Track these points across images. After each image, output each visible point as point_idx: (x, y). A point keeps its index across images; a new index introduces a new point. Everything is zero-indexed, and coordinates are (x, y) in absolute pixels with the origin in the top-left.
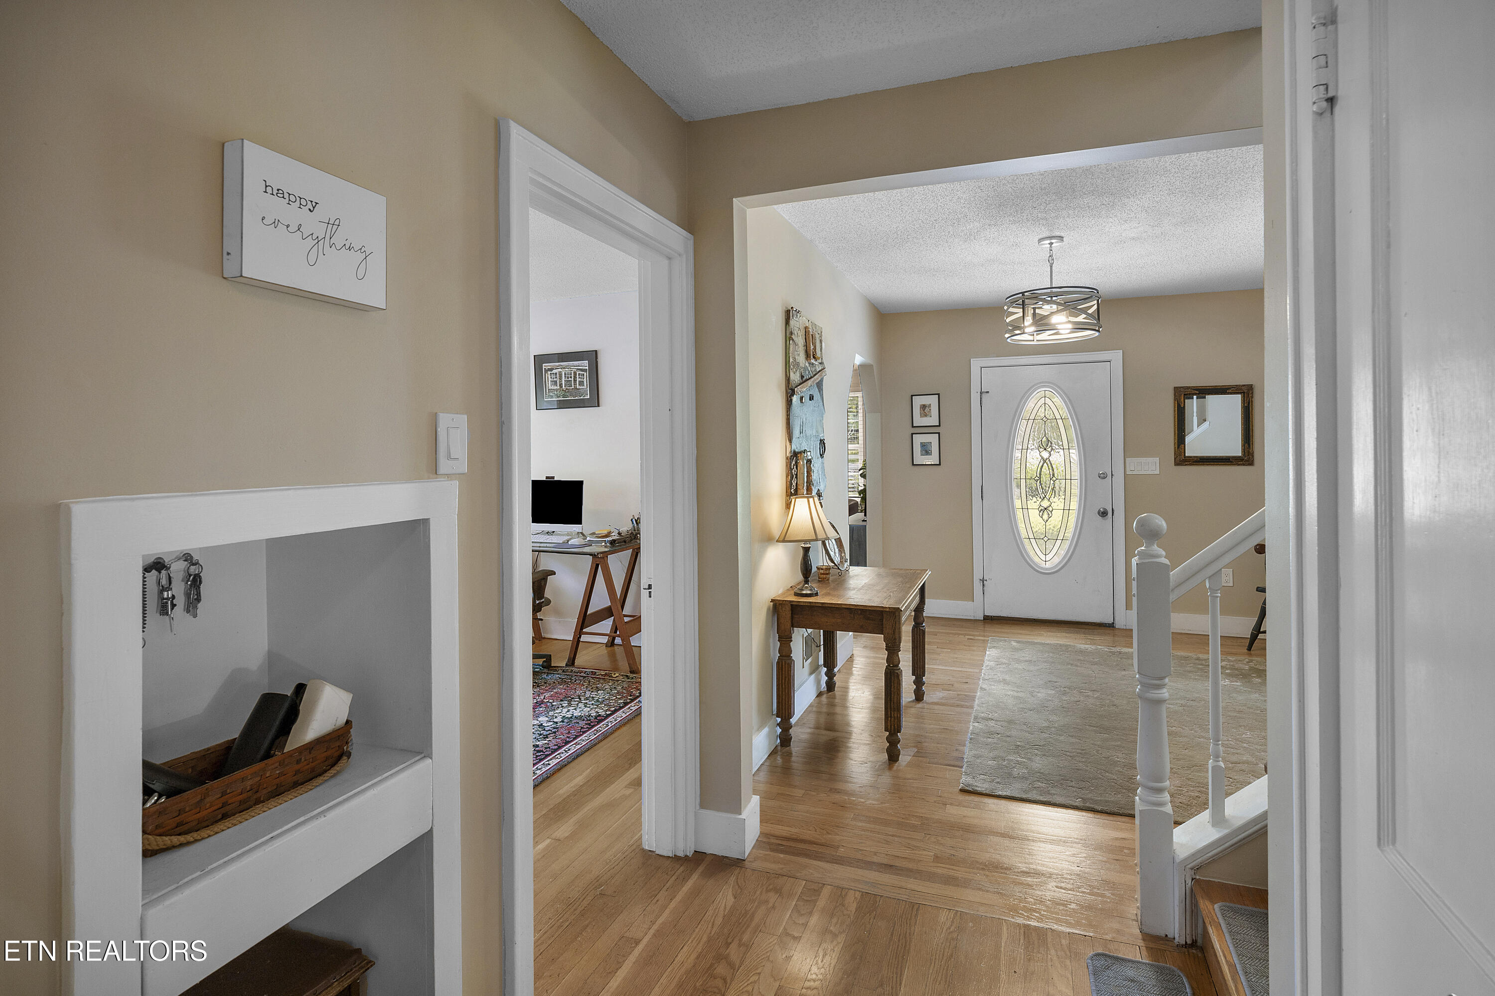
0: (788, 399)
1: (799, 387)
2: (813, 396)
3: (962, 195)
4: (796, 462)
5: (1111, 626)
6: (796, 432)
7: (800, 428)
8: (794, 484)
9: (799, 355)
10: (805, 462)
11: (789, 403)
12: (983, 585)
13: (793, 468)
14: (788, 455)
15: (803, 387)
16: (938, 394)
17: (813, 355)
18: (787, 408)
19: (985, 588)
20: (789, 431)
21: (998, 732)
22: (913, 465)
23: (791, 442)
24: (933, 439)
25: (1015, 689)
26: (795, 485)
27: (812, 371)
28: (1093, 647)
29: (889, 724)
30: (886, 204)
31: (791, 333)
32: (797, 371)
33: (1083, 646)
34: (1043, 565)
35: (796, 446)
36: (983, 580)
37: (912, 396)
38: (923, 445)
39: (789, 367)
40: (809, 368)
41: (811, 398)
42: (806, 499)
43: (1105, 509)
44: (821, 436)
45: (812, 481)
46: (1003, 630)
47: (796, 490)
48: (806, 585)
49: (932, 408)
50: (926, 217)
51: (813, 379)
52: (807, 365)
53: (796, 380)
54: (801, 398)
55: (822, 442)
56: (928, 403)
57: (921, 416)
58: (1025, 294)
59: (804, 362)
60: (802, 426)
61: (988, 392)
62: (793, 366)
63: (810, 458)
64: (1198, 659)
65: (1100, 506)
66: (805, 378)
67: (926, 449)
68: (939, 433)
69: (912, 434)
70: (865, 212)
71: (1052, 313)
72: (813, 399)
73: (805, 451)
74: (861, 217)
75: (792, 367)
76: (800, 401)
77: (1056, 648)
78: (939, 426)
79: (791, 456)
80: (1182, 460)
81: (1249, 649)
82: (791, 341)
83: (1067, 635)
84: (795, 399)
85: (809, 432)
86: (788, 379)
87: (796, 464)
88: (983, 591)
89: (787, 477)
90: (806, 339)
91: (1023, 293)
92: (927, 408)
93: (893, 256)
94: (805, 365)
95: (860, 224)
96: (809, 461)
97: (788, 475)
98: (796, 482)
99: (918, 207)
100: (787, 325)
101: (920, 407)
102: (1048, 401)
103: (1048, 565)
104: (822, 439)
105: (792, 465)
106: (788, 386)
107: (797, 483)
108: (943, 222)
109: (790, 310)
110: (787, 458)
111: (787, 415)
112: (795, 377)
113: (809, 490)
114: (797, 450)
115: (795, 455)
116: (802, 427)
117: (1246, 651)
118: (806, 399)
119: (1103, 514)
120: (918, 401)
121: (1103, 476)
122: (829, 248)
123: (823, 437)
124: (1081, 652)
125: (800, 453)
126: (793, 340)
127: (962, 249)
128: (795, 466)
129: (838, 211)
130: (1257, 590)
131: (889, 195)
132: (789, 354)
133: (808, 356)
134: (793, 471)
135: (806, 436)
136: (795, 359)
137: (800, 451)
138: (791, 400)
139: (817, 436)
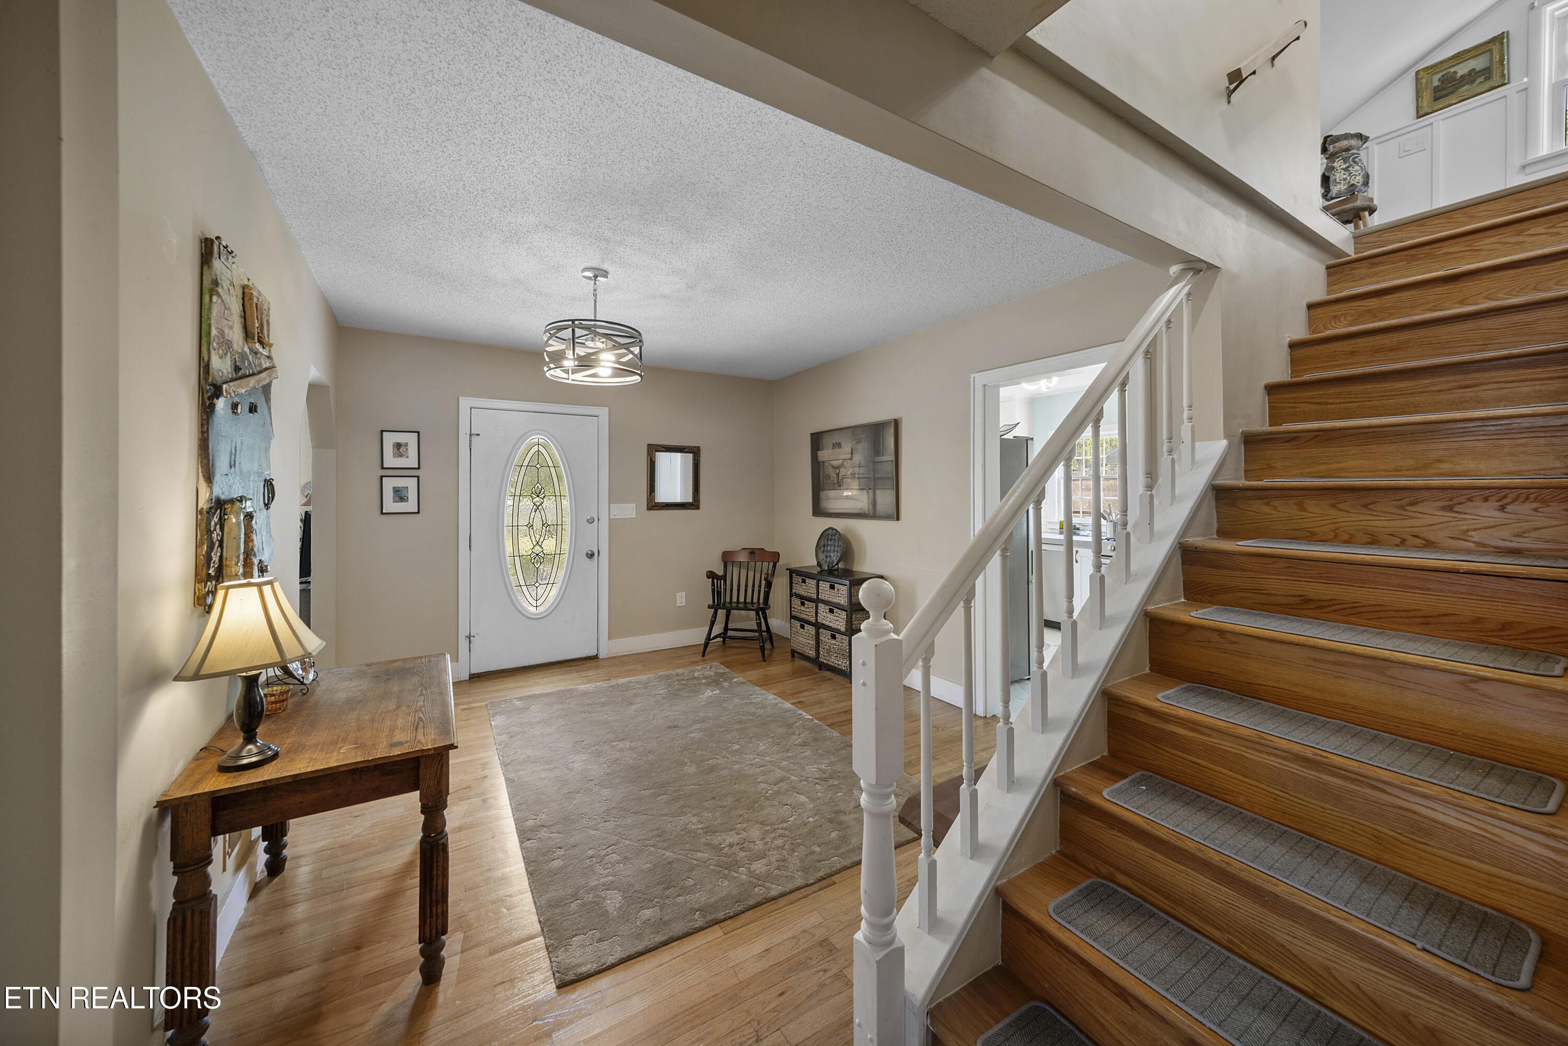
0: (203, 403)
1: (232, 384)
2: (256, 406)
3: (540, 160)
4: (220, 519)
5: (595, 658)
6: (221, 464)
7: (231, 457)
8: (215, 558)
9: (231, 328)
10: (242, 517)
11: (207, 410)
12: (470, 642)
13: (215, 530)
14: (203, 504)
15: (240, 386)
16: (418, 433)
17: (259, 337)
18: (202, 420)
19: (471, 645)
20: (206, 461)
21: (559, 845)
22: (382, 513)
23: (211, 483)
24: (411, 483)
25: (546, 767)
26: (217, 560)
27: (254, 364)
28: (593, 685)
29: (427, 930)
30: (424, 125)
31: (216, 283)
32: (226, 354)
33: (584, 687)
34: (533, 610)
35: (224, 488)
36: (469, 637)
37: (382, 431)
38: (397, 491)
39: (209, 344)
40: (250, 358)
41: (253, 409)
42: (255, 588)
43: (591, 551)
44: (267, 474)
45: (252, 550)
46: (496, 688)
47: (220, 570)
48: (250, 747)
49: (409, 448)
50: (474, 179)
51: (257, 378)
52: (246, 349)
53: (225, 372)
54: (235, 406)
55: (269, 485)
56: (405, 442)
57: (394, 456)
58: (576, 322)
59: (241, 343)
60: (233, 454)
61: (478, 435)
62: (217, 344)
63: (251, 510)
64: (677, 675)
65: (586, 549)
66: (243, 371)
67: (400, 495)
68: (418, 477)
69: (382, 477)
70: (380, 127)
71: (602, 350)
72: (256, 411)
73: (241, 499)
74: (368, 136)
75: (215, 344)
76: (231, 411)
77: (562, 696)
78: (419, 468)
79: (211, 508)
80: (653, 506)
81: (703, 656)
82: (215, 298)
83: (562, 677)
84: (221, 404)
85: (245, 464)
86: (205, 367)
87: (222, 523)
88: (470, 648)
89: (198, 546)
90: (243, 305)
91: (573, 321)
92: (403, 447)
93: (393, 234)
94: (243, 349)
95: (361, 151)
96: (249, 516)
97: (203, 544)
98: (219, 554)
99: (470, 154)
100: (205, 268)
101: (394, 446)
102: (541, 449)
103: (541, 609)
104: (268, 478)
105: (213, 523)
106: (206, 379)
107: (221, 557)
108: (493, 198)
109: (212, 240)
110: (199, 512)
111: (203, 432)
112: (221, 365)
113: (248, 563)
114: (223, 497)
115: (220, 506)
116: (233, 457)
117: (701, 658)
118: (242, 409)
119: (591, 556)
120: (390, 440)
121: (591, 521)
122: (286, 182)
123: (269, 475)
124: (586, 694)
125: (232, 501)
126: (219, 295)
127: (494, 254)
128: (218, 526)
129: (328, 103)
130: (709, 608)
131: (436, 108)
132: (209, 319)
133: (248, 335)
134: (214, 536)
135: (241, 473)
136: (222, 333)
137: (228, 498)
138: (212, 407)
139: (259, 474)
